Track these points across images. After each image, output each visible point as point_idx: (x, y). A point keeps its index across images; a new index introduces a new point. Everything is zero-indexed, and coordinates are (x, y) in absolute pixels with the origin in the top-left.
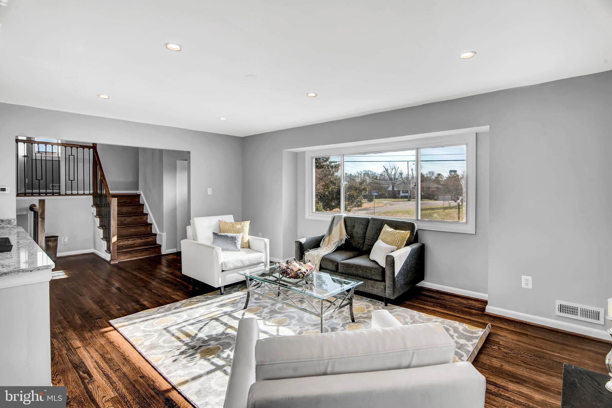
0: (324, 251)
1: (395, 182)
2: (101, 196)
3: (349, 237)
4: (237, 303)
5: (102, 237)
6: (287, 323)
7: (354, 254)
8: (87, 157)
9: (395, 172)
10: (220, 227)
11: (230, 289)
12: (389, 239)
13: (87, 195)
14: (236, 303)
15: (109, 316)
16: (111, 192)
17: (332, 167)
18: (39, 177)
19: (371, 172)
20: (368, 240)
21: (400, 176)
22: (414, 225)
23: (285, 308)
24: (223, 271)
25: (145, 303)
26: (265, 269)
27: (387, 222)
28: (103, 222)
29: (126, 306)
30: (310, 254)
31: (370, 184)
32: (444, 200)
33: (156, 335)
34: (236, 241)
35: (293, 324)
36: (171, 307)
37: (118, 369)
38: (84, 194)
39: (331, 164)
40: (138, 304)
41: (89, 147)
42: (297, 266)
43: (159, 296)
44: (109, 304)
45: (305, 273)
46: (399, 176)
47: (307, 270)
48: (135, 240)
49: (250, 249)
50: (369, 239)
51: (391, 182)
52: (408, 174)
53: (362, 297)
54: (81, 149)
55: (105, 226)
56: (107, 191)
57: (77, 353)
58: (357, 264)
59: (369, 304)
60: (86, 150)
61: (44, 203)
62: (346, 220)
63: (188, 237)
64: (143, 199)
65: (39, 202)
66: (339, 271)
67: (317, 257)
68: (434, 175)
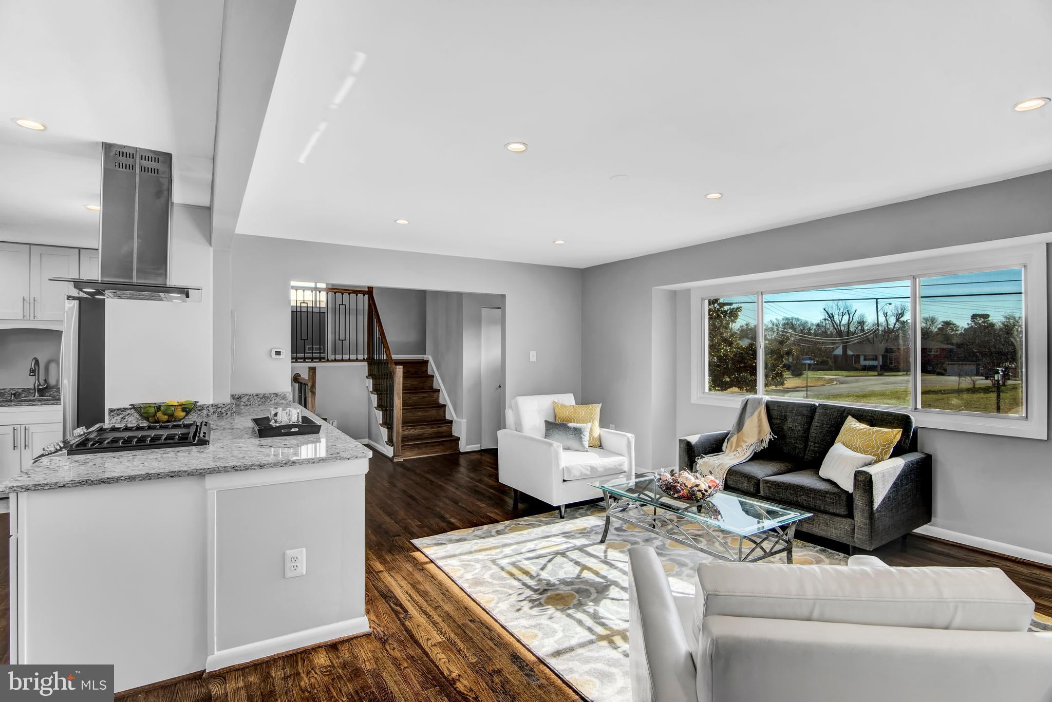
0: (731, 459)
1: (848, 339)
2: (379, 362)
3: (776, 437)
4: (587, 533)
5: (381, 423)
6: (675, 572)
7: (787, 467)
8: (360, 307)
9: (849, 320)
10: (555, 412)
11: (573, 511)
12: (858, 443)
13: (361, 361)
14: (585, 533)
15: (410, 533)
16: (394, 357)
17: (725, 313)
18: (304, 337)
19: (798, 320)
20: (815, 443)
21: (860, 328)
22: (910, 419)
23: (668, 548)
24: (564, 481)
25: (453, 520)
26: (628, 483)
27: (853, 412)
28: (382, 402)
29: (428, 522)
30: (707, 462)
31: (797, 343)
32: (960, 376)
33: (478, 566)
34: (582, 436)
35: (685, 573)
36: (490, 529)
37: (438, 606)
38: (357, 360)
39: (722, 307)
40: (443, 521)
41: (364, 293)
42: (690, 480)
43: (469, 512)
44: (405, 517)
45: (706, 491)
46: (857, 328)
47: (710, 487)
48: (424, 428)
49: (603, 449)
50: (816, 441)
51: (841, 340)
52: (878, 323)
53: (805, 543)
54: (353, 296)
55: (385, 405)
56: (388, 354)
57: (380, 578)
58: (796, 483)
59: (821, 556)
60: (360, 296)
61: (315, 372)
62: (769, 407)
63: (507, 427)
64: (432, 368)
65: (309, 370)
66: (762, 493)
67: (720, 468)
68: (936, 324)
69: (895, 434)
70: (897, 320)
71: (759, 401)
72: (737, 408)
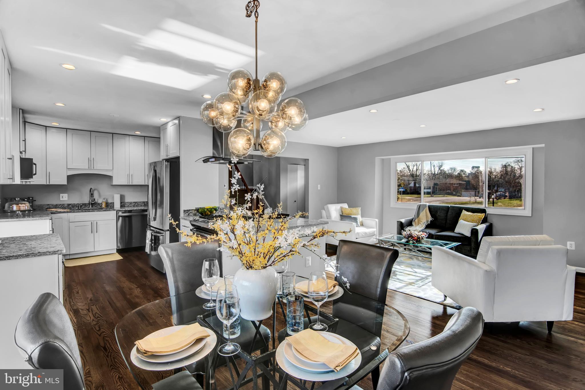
1: (416, 179)
3: (434, 219)
9: (417, 169)
10: (342, 211)
12: (469, 219)
21: (422, 173)
22: (486, 210)
27: (465, 208)
34: (357, 221)
42: (416, 233)
49: (365, 225)
51: (413, 179)
52: (430, 171)
56: (246, 186)
58: (447, 235)
62: (430, 207)
68: (456, 171)
69: (482, 215)
70: (439, 169)
71: (425, 205)
72: (415, 209)
